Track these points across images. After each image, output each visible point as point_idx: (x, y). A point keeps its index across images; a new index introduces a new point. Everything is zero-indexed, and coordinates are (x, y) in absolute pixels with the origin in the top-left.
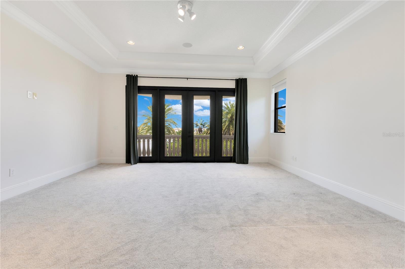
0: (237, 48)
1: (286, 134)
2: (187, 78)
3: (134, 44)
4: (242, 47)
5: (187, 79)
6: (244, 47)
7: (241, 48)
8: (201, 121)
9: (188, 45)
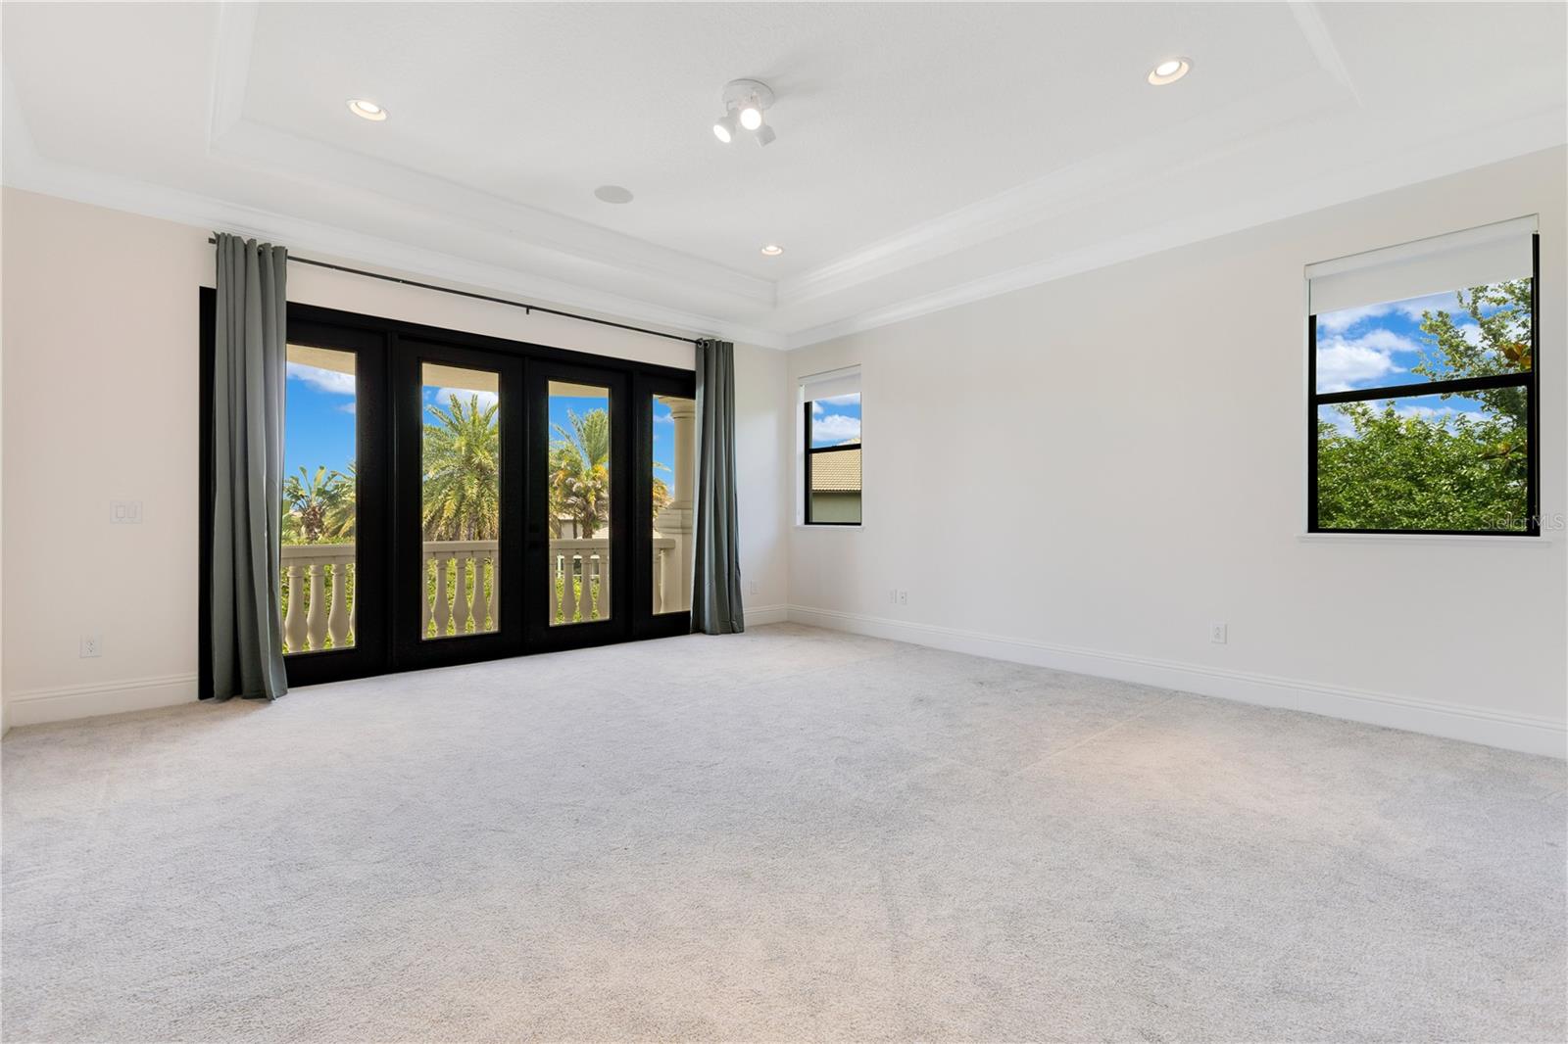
0: (761, 250)
1: (863, 529)
2: (529, 308)
3: (383, 116)
4: (776, 248)
5: (525, 309)
6: (782, 248)
7: (772, 250)
8: (322, 476)
9: (615, 194)
